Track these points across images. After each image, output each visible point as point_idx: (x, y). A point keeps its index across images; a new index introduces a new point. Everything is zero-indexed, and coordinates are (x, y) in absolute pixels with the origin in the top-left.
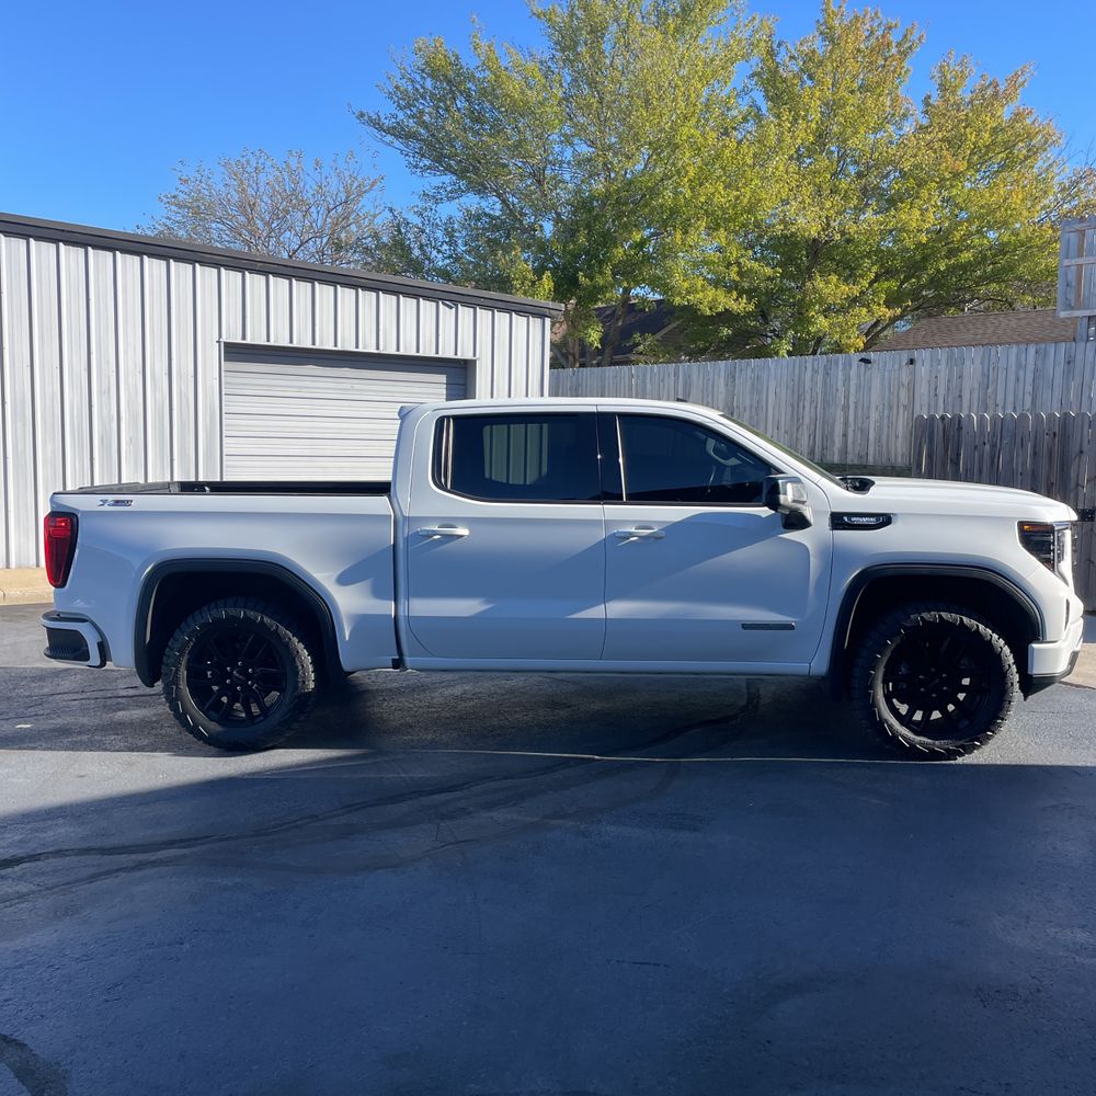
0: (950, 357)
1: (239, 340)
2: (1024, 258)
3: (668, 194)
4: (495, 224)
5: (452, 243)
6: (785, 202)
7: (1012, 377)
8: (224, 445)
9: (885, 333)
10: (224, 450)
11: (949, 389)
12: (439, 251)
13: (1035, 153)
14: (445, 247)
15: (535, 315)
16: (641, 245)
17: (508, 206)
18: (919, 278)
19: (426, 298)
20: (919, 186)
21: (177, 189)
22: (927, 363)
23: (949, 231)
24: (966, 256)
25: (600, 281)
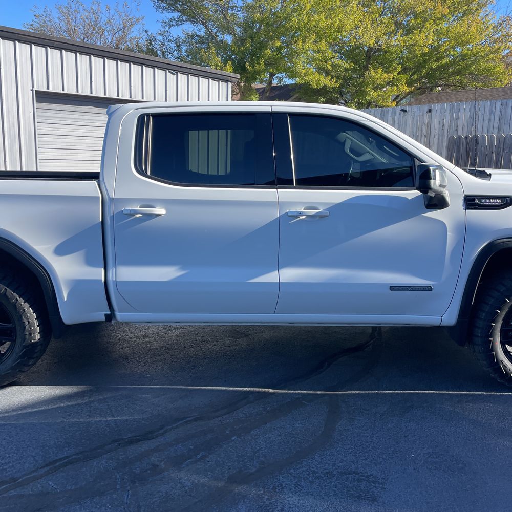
0: (452, 108)
1: (45, 89)
2: (474, 62)
3: (295, 20)
4: (202, 41)
5: (179, 50)
6: (357, 27)
7: (487, 118)
8: (38, 153)
9: (402, 102)
10: (38, 157)
11: (450, 126)
12: (172, 55)
13: (481, 8)
14: (176, 52)
15: (223, 80)
16: (279, 49)
17: (208, 29)
18: (422, 72)
19: (159, 68)
20: (424, 22)
21: (33, 21)
22: (439, 111)
23: (439, 46)
24: (445, 61)
25: (258, 68)
